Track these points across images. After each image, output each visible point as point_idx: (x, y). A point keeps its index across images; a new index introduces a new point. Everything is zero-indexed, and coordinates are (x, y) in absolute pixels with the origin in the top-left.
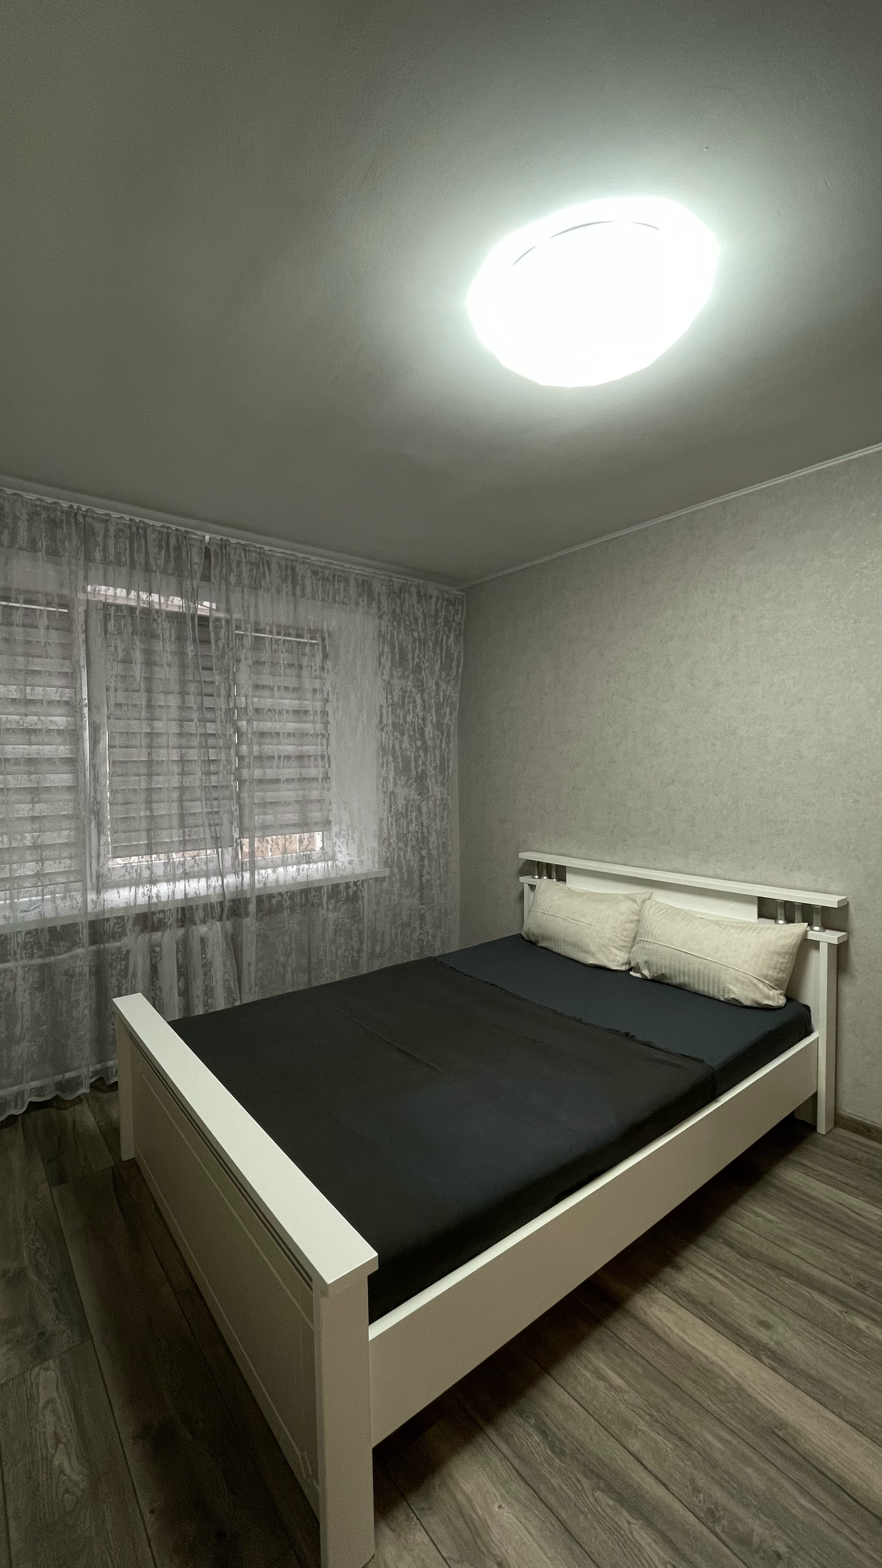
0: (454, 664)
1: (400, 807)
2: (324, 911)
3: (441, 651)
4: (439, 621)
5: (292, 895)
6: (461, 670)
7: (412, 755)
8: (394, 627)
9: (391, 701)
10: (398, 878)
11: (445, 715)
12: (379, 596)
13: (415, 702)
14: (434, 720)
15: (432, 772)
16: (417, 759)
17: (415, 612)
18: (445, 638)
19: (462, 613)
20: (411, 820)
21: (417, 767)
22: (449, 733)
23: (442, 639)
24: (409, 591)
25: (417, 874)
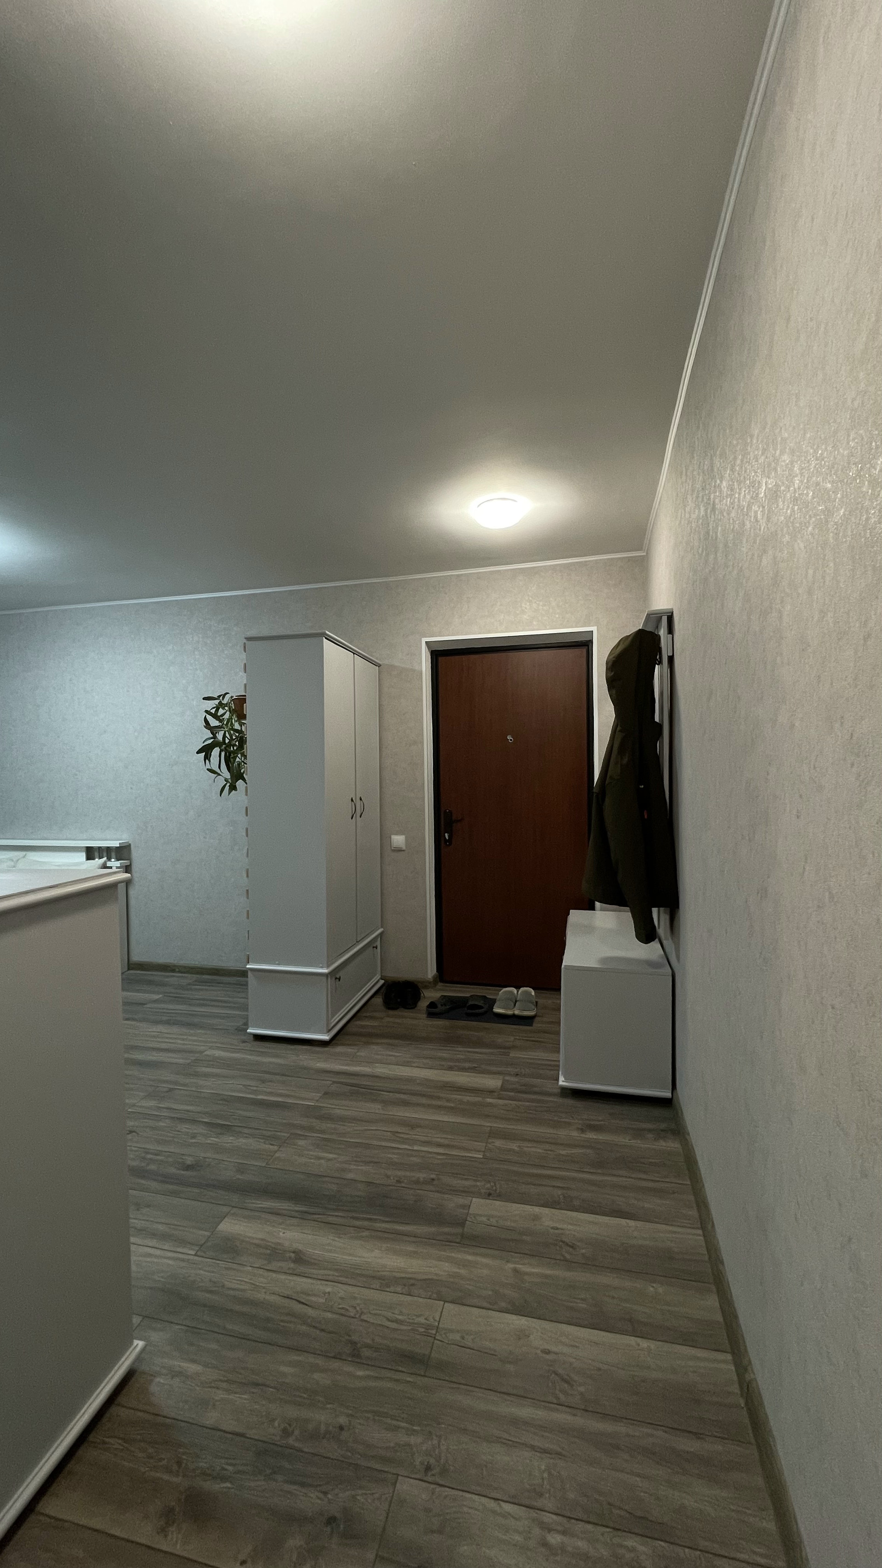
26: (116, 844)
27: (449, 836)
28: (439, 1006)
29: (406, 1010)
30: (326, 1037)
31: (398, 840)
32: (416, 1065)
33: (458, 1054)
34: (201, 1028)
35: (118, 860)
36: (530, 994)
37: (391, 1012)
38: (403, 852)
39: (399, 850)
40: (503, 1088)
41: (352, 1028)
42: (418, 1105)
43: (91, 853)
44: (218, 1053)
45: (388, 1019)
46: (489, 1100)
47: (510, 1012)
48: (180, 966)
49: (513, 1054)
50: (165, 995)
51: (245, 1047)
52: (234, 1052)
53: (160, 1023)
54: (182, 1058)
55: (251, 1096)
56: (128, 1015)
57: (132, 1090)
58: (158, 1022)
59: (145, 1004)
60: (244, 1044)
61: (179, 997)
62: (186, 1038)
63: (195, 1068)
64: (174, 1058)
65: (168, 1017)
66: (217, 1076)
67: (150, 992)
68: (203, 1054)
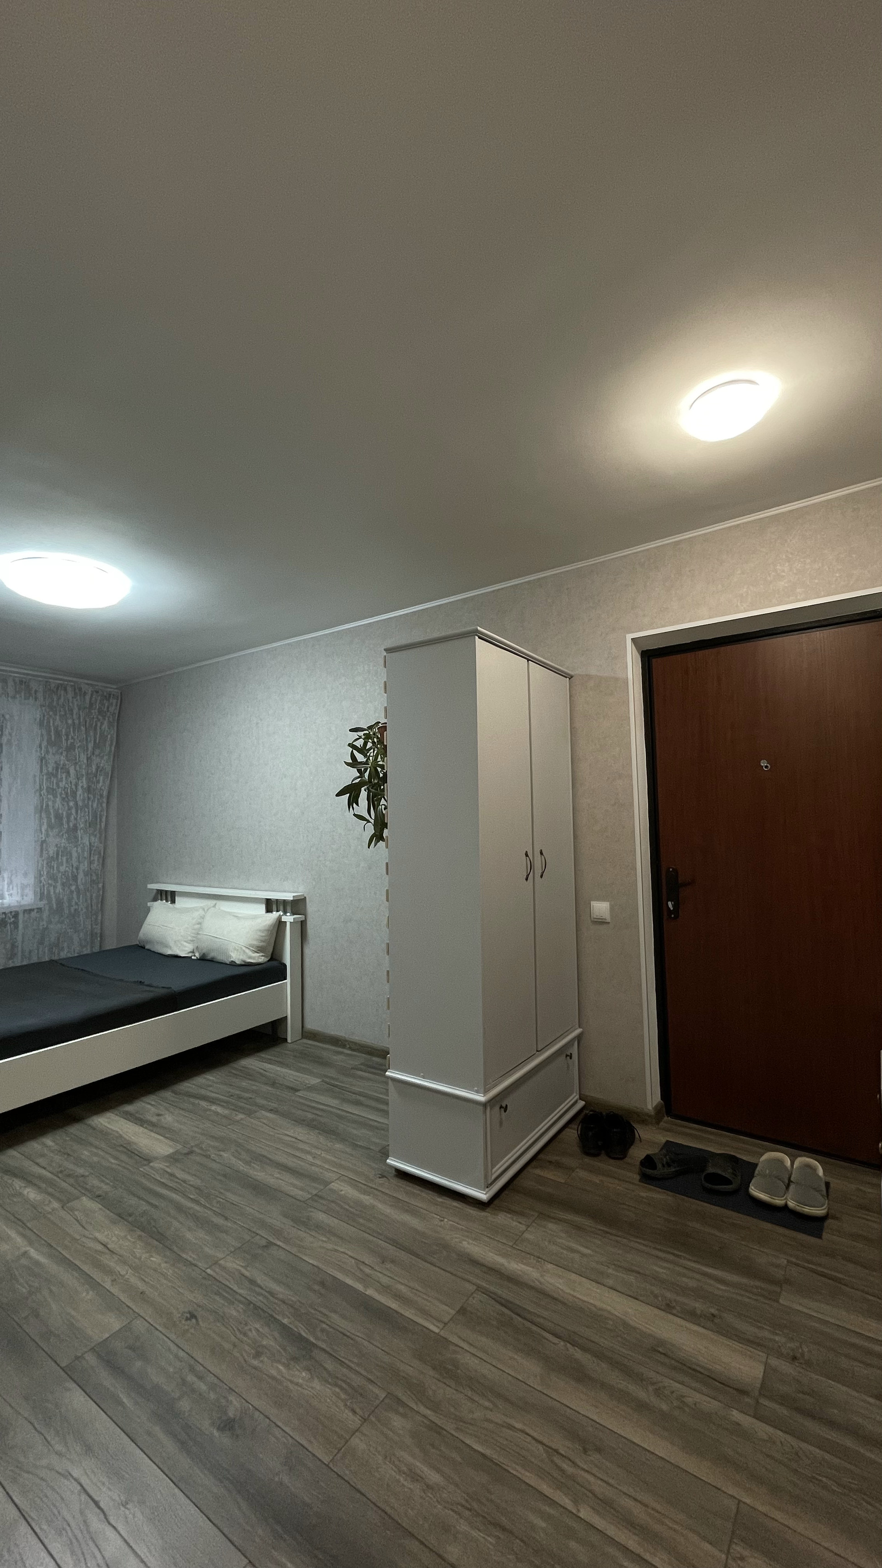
0: (108, 743)
1: (51, 853)
3: (95, 734)
4: (93, 711)
6: (113, 748)
7: (65, 813)
8: (50, 716)
9: (45, 771)
10: (47, 908)
11: (98, 782)
12: (36, 692)
13: (68, 773)
14: (85, 786)
15: (82, 826)
16: (69, 816)
17: (71, 704)
18: (99, 724)
19: (117, 705)
20: (62, 862)
21: (68, 822)
22: (101, 796)
23: (96, 725)
24: (65, 690)
25: (66, 905)
26: (289, 896)
27: (673, 906)
28: (659, 1166)
29: (612, 1161)
30: (483, 1195)
31: (601, 908)
32: (610, 1282)
33: (684, 1276)
34: (343, 1140)
35: (293, 914)
36: (814, 1170)
37: (587, 1160)
38: (605, 926)
39: (601, 922)
40: (765, 1389)
41: (526, 1182)
42: (604, 1386)
43: (270, 905)
44: (347, 1190)
45: (582, 1174)
46: (736, 1415)
47: (779, 1202)
48: (352, 1042)
49: (788, 1300)
50: (323, 1081)
51: (382, 1185)
52: (365, 1193)
53: (302, 1124)
54: (302, 1189)
55: (359, 1287)
56: (274, 1105)
57: (226, 1232)
58: (300, 1122)
59: (298, 1090)
60: (381, 1181)
61: (336, 1086)
62: (319, 1153)
63: (311, 1212)
64: (295, 1186)
65: (313, 1116)
66: (331, 1232)
67: (311, 1073)
68: (328, 1187)
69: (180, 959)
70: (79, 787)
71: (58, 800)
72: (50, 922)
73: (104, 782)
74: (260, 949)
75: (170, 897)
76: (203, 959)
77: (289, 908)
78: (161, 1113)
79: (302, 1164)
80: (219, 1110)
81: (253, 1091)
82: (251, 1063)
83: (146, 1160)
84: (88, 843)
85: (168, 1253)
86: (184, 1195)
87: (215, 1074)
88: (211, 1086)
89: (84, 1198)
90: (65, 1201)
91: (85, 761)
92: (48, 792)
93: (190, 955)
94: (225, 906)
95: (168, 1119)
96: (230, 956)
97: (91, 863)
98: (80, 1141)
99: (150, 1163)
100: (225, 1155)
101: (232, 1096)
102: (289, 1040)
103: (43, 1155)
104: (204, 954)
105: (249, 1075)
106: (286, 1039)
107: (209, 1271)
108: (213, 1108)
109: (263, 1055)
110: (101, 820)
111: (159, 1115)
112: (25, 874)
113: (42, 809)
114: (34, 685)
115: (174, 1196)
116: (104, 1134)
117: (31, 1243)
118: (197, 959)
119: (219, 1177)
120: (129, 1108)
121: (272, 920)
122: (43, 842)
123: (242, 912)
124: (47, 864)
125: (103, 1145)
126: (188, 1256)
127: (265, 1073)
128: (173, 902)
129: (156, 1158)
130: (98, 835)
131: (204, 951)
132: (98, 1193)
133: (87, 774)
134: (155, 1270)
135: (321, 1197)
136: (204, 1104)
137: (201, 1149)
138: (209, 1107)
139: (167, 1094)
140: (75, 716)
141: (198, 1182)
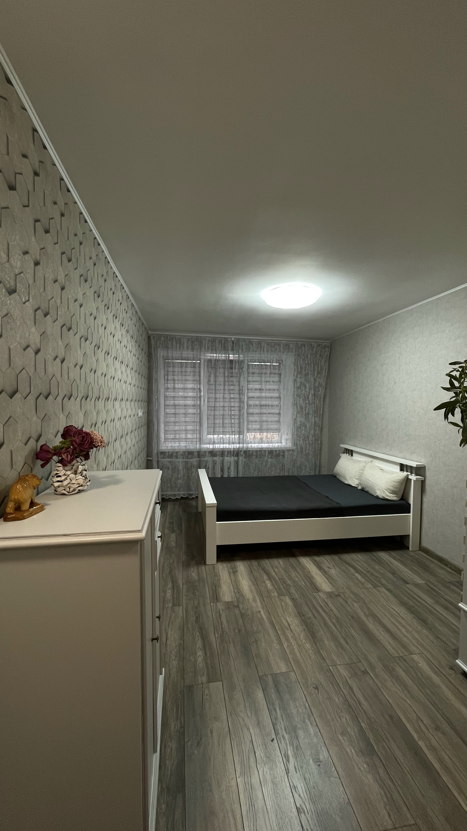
0: (324, 371)
1: (298, 425)
2: (267, 458)
3: (318, 367)
4: (317, 355)
5: (257, 451)
6: (326, 373)
7: (304, 406)
8: (298, 360)
9: (296, 386)
10: (296, 449)
11: (319, 391)
12: (292, 348)
13: (305, 386)
14: (313, 393)
15: (311, 412)
16: (306, 407)
17: (307, 353)
18: (320, 362)
19: (328, 351)
20: (303, 430)
21: (305, 410)
22: (321, 398)
23: (318, 362)
24: (305, 346)
25: (304, 450)
26: (414, 464)
34: (430, 629)
35: (417, 475)
43: (403, 467)
44: (423, 665)
50: (426, 584)
51: (450, 675)
52: (436, 673)
53: (405, 606)
54: (394, 649)
55: (415, 736)
56: (391, 587)
57: (345, 650)
58: (403, 604)
59: (407, 583)
60: (451, 672)
61: (435, 591)
62: (411, 631)
63: (395, 666)
64: (389, 643)
65: (413, 604)
66: (405, 686)
67: (419, 575)
68: (411, 656)
69: (351, 487)
70: (310, 394)
71: (301, 400)
72: (297, 457)
73: (322, 391)
74: (393, 492)
75: (351, 452)
76: (363, 490)
77: (414, 471)
78: (330, 567)
79: (398, 631)
80: (360, 577)
81: (381, 573)
82: (384, 555)
83: (317, 589)
84: (314, 421)
85: (314, 646)
86: (330, 618)
87: (362, 556)
88: (358, 561)
89: (287, 597)
90: (280, 594)
91: (313, 381)
92: (297, 396)
93: (357, 486)
94: (377, 463)
95: (333, 572)
96: (376, 493)
97: (315, 431)
98: (293, 567)
99: (318, 592)
100: (355, 605)
101: (368, 571)
102: (410, 549)
103: (277, 568)
104: (363, 488)
105: (380, 562)
106: (409, 548)
107: (330, 667)
108: (357, 575)
109: (393, 553)
110: (320, 409)
111: (329, 568)
112: (287, 434)
113: (295, 404)
114: (291, 346)
115: (324, 615)
116: (303, 568)
117: (263, 608)
118: (360, 490)
119: (349, 617)
120: (317, 558)
121: (402, 477)
122: (295, 419)
123: (386, 468)
124: (296, 430)
125: (301, 573)
126: (324, 653)
127: (391, 564)
128: (352, 455)
129: (322, 591)
130: (319, 418)
131: (364, 486)
132: (294, 597)
133: (314, 387)
134: (306, 651)
135: (405, 660)
136: (352, 570)
137: (344, 595)
138: (355, 574)
139: (336, 557)
140: (309, 359)
141: (338, 614)
